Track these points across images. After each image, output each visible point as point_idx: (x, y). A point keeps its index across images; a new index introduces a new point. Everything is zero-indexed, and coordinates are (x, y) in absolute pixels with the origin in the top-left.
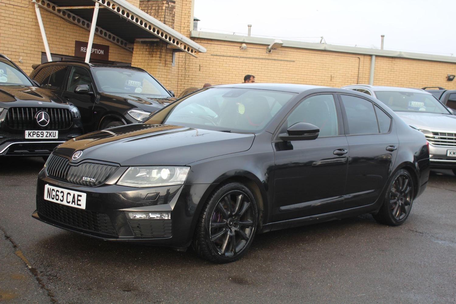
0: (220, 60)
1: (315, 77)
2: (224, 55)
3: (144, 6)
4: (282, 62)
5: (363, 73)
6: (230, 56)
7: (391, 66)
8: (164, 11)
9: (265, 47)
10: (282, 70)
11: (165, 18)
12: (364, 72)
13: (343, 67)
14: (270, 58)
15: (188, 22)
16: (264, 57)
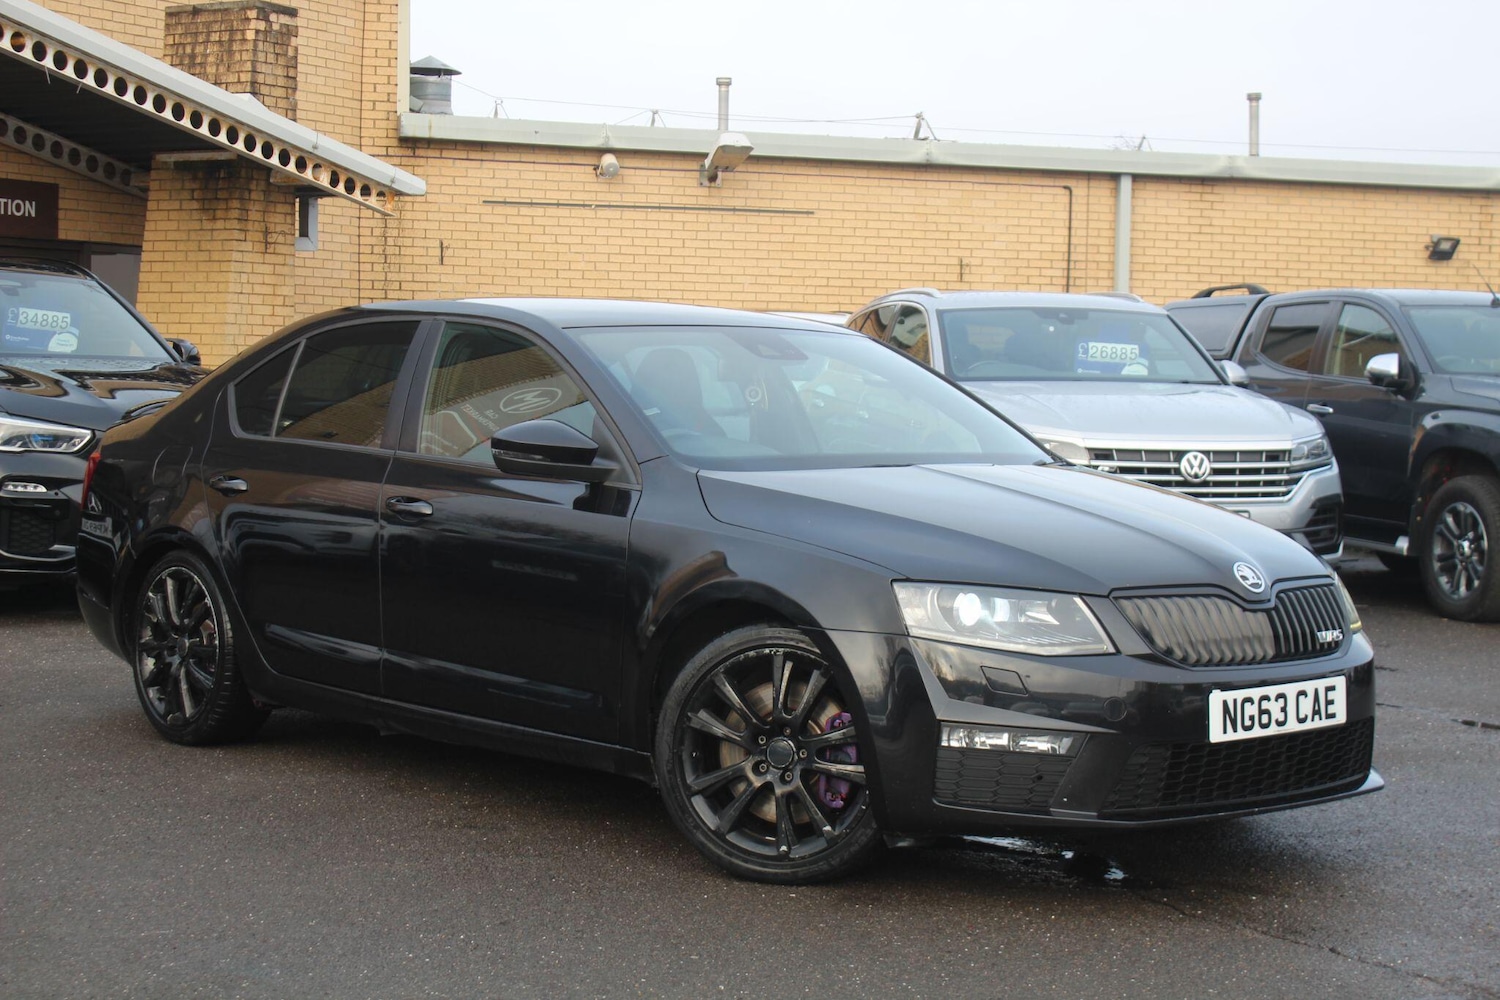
0: (519, 220)
1: (895, 268)
2: (534, 201)
3: (180, 32)
4: (764, 219)
5: (1087, 245)
6: (558, 205)
7: (1198, 213)
8: (250, 46)
9: (695, 165)
10: (763, 246)
11: (254, 71)
12: (1091, 241)
13: (1007, 226)
14: (715, 202)
15: (389, 83)
16: (691, 201)
